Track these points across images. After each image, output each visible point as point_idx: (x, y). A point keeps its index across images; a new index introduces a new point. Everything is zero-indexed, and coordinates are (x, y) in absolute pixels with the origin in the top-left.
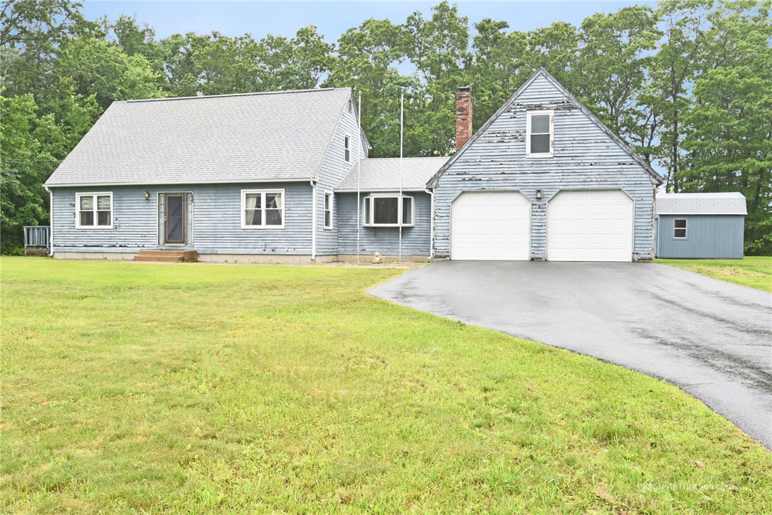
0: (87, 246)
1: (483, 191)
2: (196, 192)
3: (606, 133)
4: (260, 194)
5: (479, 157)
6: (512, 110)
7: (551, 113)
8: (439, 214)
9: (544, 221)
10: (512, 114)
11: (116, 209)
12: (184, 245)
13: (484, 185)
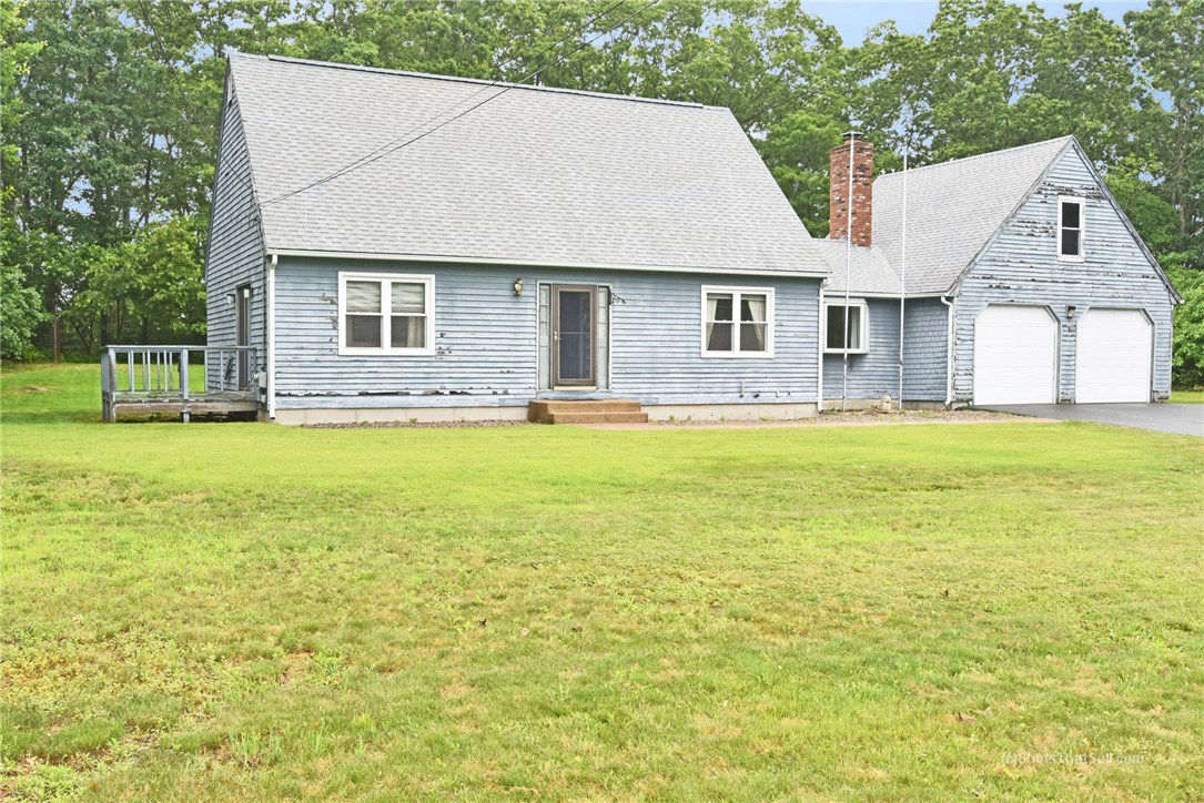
0: (367, 394)
1: (1011, 304)
2: (617, 285)
3: (1132, 235)
4: (731, 295)
5: (1007, 255)
6: (1044, 192)
7: (1082, 202)
8: (961, 337)
9: (1073, 349)
10: (1042, 196)
11: (443, 314)
12: (594, 388)
13: (1012, 295)
